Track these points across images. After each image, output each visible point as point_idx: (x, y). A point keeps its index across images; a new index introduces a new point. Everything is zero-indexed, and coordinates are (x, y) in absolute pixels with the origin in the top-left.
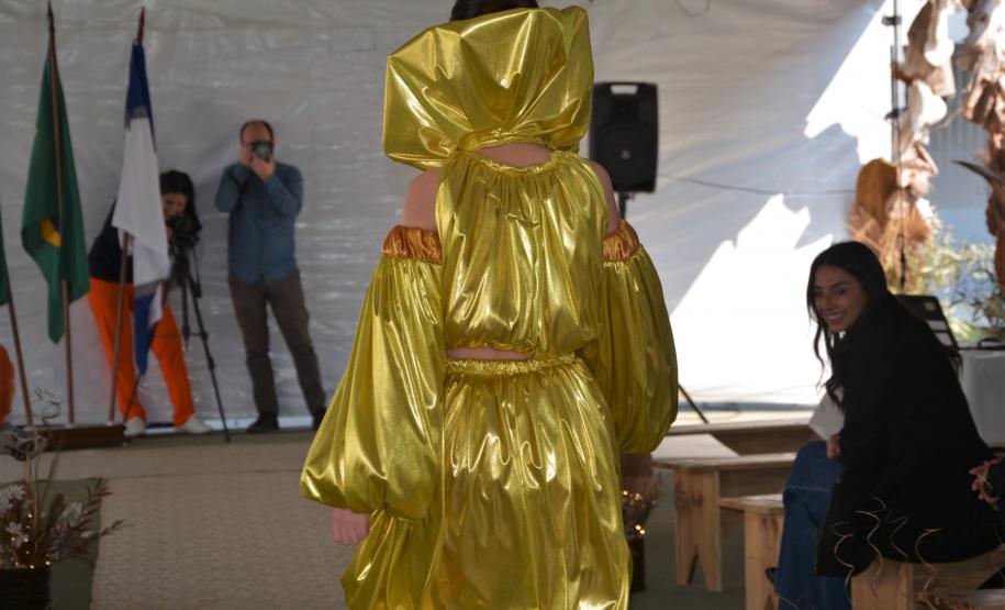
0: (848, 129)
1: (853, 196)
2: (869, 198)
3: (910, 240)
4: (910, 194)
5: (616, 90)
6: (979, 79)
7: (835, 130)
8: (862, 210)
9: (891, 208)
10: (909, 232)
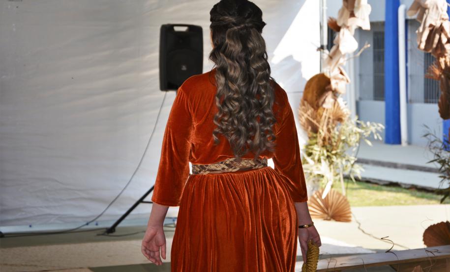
0: (296, 58)
1: (302, 95)
2: (309, 96)
3: (333, 120)
4: (335, 93)
5: (177, 29)
6: (427, 25)
7: (290, 58)
8: (306, 103)
9: (324, 102)
10: (333, 116)
